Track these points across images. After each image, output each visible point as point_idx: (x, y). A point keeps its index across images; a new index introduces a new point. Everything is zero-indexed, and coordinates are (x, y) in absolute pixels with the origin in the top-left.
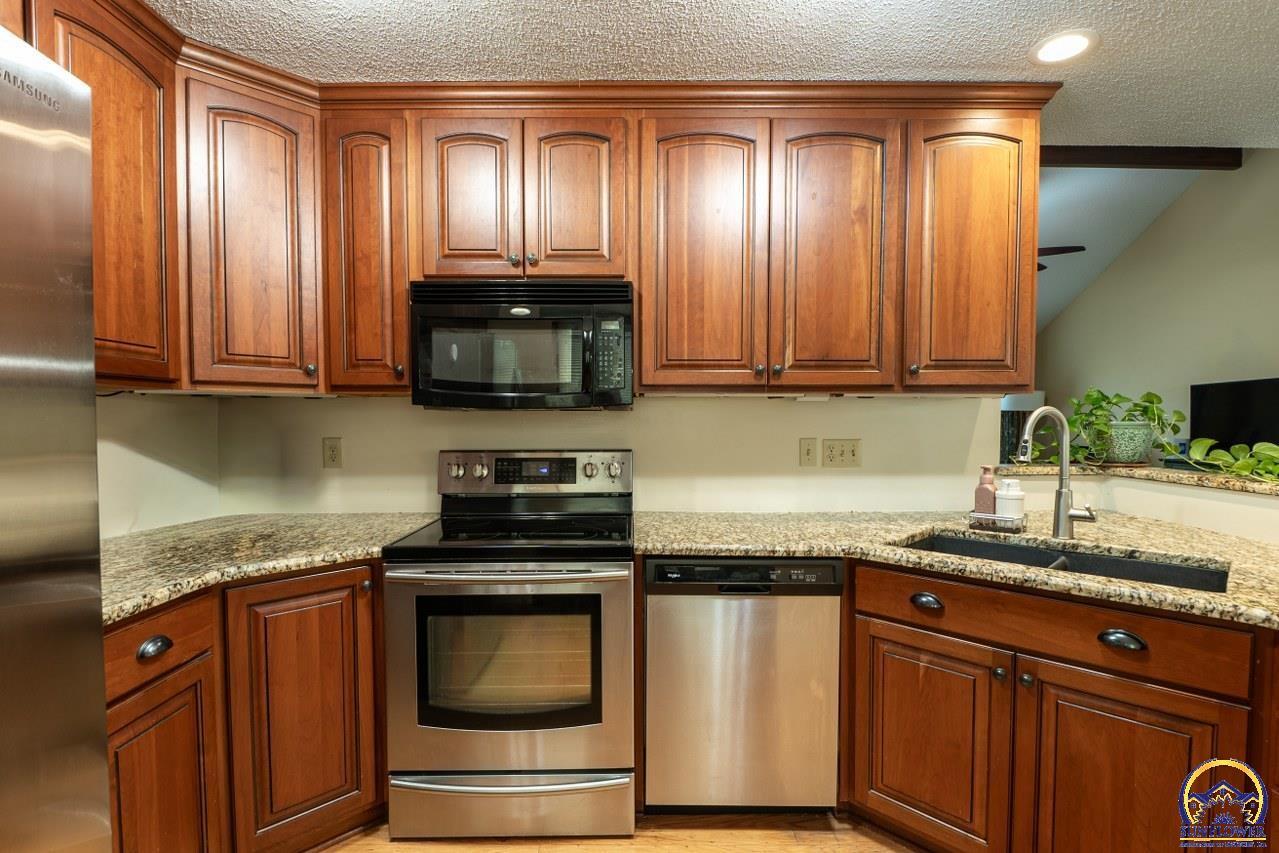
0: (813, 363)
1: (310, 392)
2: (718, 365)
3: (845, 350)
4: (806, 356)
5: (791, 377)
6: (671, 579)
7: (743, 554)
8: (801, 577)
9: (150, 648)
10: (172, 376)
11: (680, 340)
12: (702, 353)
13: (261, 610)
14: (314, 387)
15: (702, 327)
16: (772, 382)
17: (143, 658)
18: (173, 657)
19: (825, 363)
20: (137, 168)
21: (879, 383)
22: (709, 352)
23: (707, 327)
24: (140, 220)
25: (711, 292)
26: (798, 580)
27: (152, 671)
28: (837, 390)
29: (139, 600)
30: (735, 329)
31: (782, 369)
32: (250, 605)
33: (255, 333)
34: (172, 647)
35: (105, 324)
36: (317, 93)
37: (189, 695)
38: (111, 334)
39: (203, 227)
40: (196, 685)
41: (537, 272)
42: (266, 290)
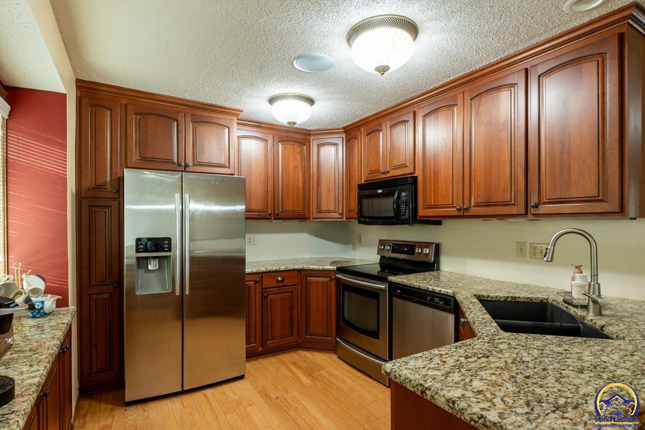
0: (483, 204)
1: (341, 220)
2: (445, 207)
3: (498, 198)
4: (479, 200)
5: (474, 211)
6: (397, 292)
7: (418, 287)
8: (438, 301)
9: (280, 279)
10: (307, 217)
11: (431, 197)
12: (438, 202)
13: (309, 278)
14: (342, 218)
15: (438, 190)
16: (465, 214)
17: (278, 281)
18: (285, 283)
19: (488, 204)
20: (298, 168)
21: (517, 213)
22: (441, 201)
23: (440, 189)
24: (298, 180)
25: (441, 176)
26: (437, 303)
27: (280, 284)
28: (501, 217)
29: (277, 268)
30: (450, 190)
31: (470, 207)
32: (306, 276)
33: (327, 204)
34: (285, 280)
35: (289, 207)
36: (343, 130)
37: (290, 294)
38: (291, 209)
39: (315, 178)
40: (292, 292)
41: (388, 175)
42: (329, 191)
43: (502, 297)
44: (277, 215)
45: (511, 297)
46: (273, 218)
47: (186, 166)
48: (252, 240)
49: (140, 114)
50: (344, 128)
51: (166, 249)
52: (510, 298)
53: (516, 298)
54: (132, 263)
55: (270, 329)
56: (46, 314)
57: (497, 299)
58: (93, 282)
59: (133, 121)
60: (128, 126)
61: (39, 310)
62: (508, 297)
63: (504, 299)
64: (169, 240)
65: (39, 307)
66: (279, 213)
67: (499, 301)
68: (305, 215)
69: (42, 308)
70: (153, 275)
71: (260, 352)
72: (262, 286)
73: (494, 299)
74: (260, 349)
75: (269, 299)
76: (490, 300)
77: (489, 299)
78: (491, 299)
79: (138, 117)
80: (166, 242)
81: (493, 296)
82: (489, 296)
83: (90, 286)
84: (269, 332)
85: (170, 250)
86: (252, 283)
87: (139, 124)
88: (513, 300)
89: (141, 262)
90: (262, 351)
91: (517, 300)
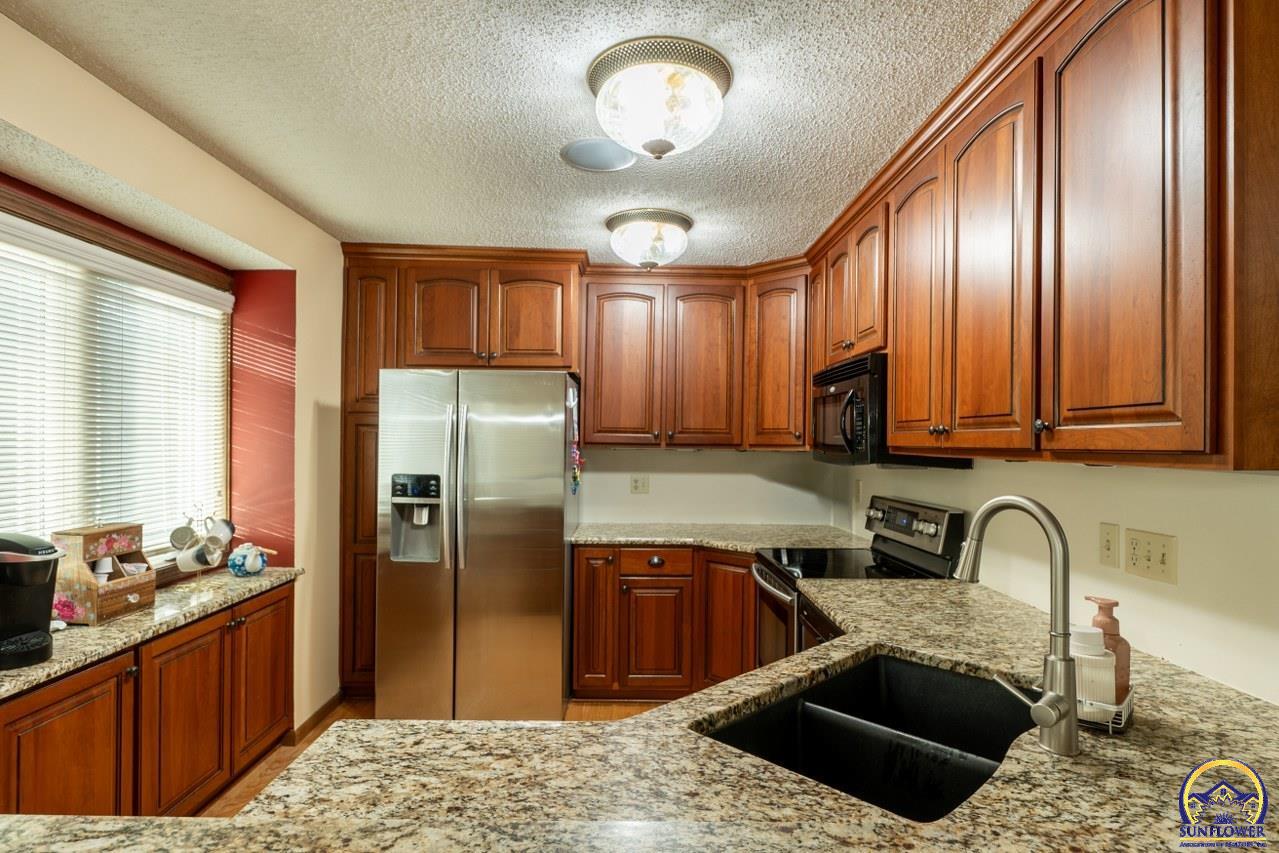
2: (920, 425)
3: (991, 405)
4: (965, 411)
5: (958, 437)
6: (804, 615)
9: (655, 560)
10: (735, 442)
11: (902, 402)
12: (911, 413)
13: (713, 566)
15: (911, 386)
16: (945, 445)
17: (651, 564)
18: (666, 569)
19: (978, 422)
20: (717, 345)
21: (1019, 446)
22: (915, 412)
27: (657, 571)
30: (926, 385)
31: (953, 426)
32: (709, 561)
33: (773, 416)
34: (667, 563)
35: (694, 421)
36: (805, 260)
37: (677, 591)
38: (700, 425)
39: (754, 362)
40: (681, 588)
41: (854, 353)
42: (778, 390)
43: (946, 661)
44: (671, 437)
45: (967, 665)
46: (663, 443)
47: (491, 357)
48: (639, 484)
49: (426, 281)
50: (806, 255)
51: (433, 493)
52: (963, 665)
53: (978, 668)
54: (386, 512)
55: (633, 653)
56: (249, 573)
57: (933, 664)
58: (360, 537)
59: (416, 292)
60: (408, 305)
61: (240, 566)
62: (958, 664)
63: (947, 666)
64: (437, 478)
65: (240, 563)
66: (673, 434)
67: (936, 669)
68: (732, 439)
69: (243, 565)
70: (422, 532)
71: (616, 691)
72: (619, 571)
73: (926, 662)
74: (616, 686)
75: (633, 597)
76: (917, 664)
77: (914, 659)
78: (919, 661)
79: (422, 287)
80: (433, 482)
81: (924, 654)
82: (913, 653)
83: (355, 542)
84: (633, 659)
85: (438, 495)
86: (600, 562)
87: (423, 298)
88: (972, 674)
89: (403, 512)
90: (620, 691)
91: (982, 674)
